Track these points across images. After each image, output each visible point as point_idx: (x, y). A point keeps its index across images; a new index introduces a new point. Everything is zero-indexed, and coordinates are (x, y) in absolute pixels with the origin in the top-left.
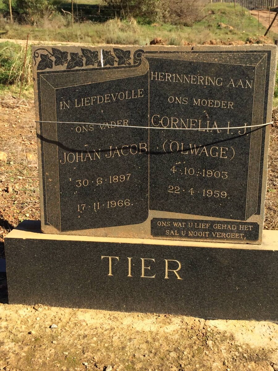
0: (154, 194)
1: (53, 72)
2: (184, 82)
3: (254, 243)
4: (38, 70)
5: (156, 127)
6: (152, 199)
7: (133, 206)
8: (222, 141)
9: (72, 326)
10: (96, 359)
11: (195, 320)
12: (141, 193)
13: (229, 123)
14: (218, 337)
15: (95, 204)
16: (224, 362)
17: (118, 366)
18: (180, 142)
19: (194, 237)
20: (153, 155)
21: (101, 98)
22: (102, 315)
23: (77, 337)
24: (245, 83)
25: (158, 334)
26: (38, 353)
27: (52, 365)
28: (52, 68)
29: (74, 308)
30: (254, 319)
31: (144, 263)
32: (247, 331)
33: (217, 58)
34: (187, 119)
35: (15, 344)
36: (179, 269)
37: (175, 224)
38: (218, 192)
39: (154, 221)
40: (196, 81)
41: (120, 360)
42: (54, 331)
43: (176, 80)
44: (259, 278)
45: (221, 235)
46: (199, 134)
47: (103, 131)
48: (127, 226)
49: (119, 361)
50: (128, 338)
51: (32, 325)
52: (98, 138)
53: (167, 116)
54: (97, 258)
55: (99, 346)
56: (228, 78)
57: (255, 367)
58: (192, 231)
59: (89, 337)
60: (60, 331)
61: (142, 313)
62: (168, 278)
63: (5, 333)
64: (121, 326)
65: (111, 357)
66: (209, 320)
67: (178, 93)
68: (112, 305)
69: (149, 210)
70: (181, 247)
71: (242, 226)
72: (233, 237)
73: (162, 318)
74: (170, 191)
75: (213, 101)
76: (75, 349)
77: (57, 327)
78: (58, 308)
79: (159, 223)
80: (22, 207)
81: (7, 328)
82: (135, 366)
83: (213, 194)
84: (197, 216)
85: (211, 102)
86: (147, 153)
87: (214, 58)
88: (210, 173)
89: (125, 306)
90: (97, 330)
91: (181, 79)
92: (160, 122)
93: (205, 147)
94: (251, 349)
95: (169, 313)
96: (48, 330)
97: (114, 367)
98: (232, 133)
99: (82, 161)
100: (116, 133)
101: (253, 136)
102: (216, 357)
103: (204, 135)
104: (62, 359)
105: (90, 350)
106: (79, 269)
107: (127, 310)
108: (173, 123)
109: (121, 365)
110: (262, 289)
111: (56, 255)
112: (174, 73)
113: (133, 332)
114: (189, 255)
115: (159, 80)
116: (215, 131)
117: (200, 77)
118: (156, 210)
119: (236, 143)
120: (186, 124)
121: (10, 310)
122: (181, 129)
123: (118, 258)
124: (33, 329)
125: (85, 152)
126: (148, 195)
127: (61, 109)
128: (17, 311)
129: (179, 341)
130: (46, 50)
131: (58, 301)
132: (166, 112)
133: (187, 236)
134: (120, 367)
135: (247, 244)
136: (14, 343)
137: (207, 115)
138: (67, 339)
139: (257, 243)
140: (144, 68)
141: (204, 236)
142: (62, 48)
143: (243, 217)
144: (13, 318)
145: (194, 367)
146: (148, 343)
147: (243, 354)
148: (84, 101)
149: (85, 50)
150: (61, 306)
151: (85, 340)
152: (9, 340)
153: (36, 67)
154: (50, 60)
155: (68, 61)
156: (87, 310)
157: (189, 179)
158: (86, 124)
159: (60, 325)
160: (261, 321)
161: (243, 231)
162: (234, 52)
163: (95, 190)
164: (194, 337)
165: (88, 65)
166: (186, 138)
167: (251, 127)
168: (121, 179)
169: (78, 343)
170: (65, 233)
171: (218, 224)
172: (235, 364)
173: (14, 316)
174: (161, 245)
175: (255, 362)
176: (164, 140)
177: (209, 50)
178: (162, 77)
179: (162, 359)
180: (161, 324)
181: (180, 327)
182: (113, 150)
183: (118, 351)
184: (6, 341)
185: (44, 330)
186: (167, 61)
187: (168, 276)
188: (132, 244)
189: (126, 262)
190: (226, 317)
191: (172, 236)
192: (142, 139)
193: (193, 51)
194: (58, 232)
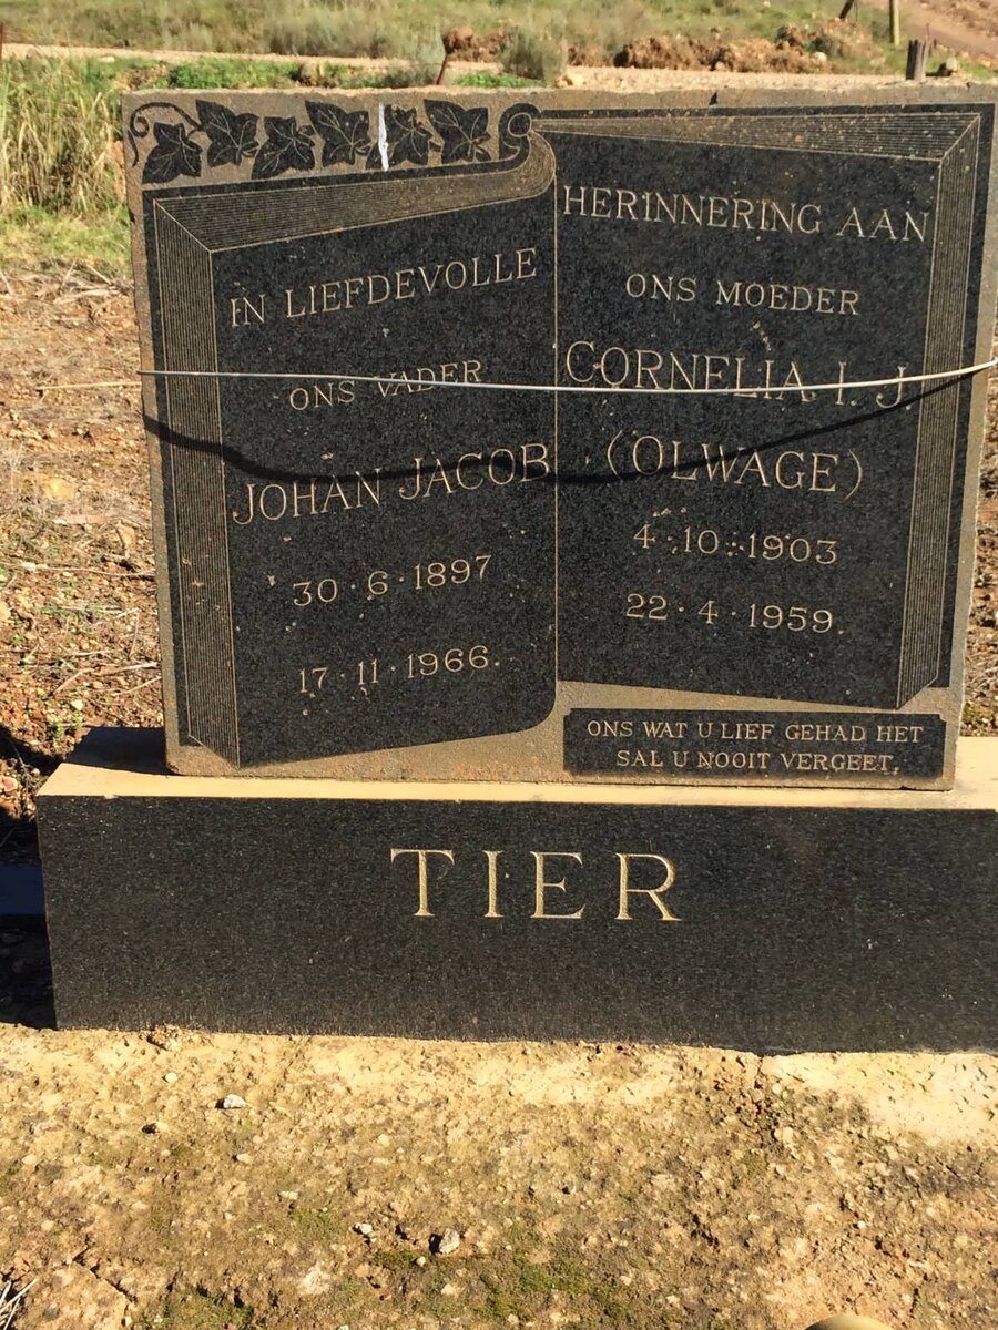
0: (574, 625)
1: (202, 189)
2: (683, 222)
3: (929, 786)
4: (144, 182)
5: (581, 385)
6: (568, 641)
7: (500, 669)
8: (817, 431)
9: (296, 1097)
10: (400, 1210)
11: (724, 1059)
12: (530, 622)
13: (842, 365)
14: (812, 1115)
15: (361, 665)
16: (841, 1200)
17: (480, 1232)
18: (667, 438)
19: (715, 772)
20: (570, 488)
21: (379, 286)
22: (395, 1057)
23: (319, 1135)
24: (899, 222)
25: (602, 1112)
26: (189, 1199)
27: (247, 1240)
28: (197, 174)
29: (294, 1033)
30: (926, 1047)
31: (545, 869)
32: (908, 1087)
33: (801, 132)
34: (695, 356)
35: (103, 1172)
36: (667, 885)
37: (651, 730)
38: (802, 613)
39: (577, 720)
40: (724, 217)
41: (482, 1210)
42: (236, 1118)
43: (652, 216)
44: (947, 907)
45: (811, 761)
46: (735, 407)
47: (390, 403)
48: (478, 740)
49: (479, 1212)
50: (499, 1130)
51: (155, 1100)
52: (371, 427)
53: (621, 344)
54: (376, 858)
55: (403, 1166)
56: (843, 205)
57: (948, 1212)
58: (712, 750)
59: (361, 1133)
60: (256, 1119)
61: (536, 1044)
62: (627, 917)
63: (61, 1133)
64: (468, 1092)
65: (450, 1201)
66: (772, 1054)
67: (661, 261)
68: (430, 1019)
69: (558, 683)
70: (676, 807)
71: (885, 730)
72: (855, 766)
73: (608, 1058)
74: (631, 612)
75: (786, 289)
76: (321, 1177)
77: (242, 1103)
78: (238, 1036)
79: (594, 727)
80: (53, 675)
81: (63, 1115)
82: (539, 1229)
83: (786, 619)
84: (727, 697)
85: (779, 291)
86: (551, 478)
87: (790, 134)
88: (776, 546)
89: (475, 1021)
90: (386, 1110)
91: (672, 209)
92: (596, 367)
93: (756, 455)
94: (928, 1151)
95: (631, 1039)
96: (214, 1116)
97: (466, 1235)
98: (853, 403)
99: (313, 511)
100: (439, 408)
101: (926, 412)
102: (814, 1184)
103: (755, 412)
104: (280, 1215)
105: (374, 1180)
106: (312, 898)
107: (482, 1035)
108: (643, 372)
109: (490, 1228)
110: (955, 943)
111: (225, 852)
112: (647, 189)
113: (513, 1109)
114: (702, 834)
115: (594, 214)
116: (793, 398)
117: (740, 204)
118: (584, 681)
119: (866, 437)
120: (689, 373)
121: (67, 1052)
122: (671, 390)
123: (449, 854)
124: (160, 1115)
125: (324, 480)
126: (554, 628)
127: (234, 324)
128: (90, 1054)
129: (678, 1132)
130: (177, 109)
131: (237, 1014)
132: (616, 332)
133: (692, 769)
134: (487, 1235)
135: (903, 788)
136: (99, 1168)
137: (765, 340)
138: (286, 1143)
139: (937, 784)
140: (539, 172)
141: (751, 766)
142: (234, 102)
143: (889, 697)
144: (81, 1079)
145: (743, 1223)
146: (574, 1146)
147: (903, 1170)
148: (319, 296)
149: (319, 106)
150: (248, 1030)
151: (352, 1148)
152: (78, 1159)
153: (138, 172)
154: (192, 144)
155: (259, 148)
156: (341, 1038)
157: (701, 569)
158: (329, 380)
159: (252, 1095)
160: (951, 1051)
161: (888, 745)
162: (862, 110)
163: (362, 616)
164: (728, 1119)
165: (333, 161)
166: (688, 421)
167: (920, 382)
168: (456, 575)
169: (329, 1158)
170: (254, 770)
171: (800, 724)
172: (880, 1203)
173: (83, 1071)
174: (605, 805)
175: (948, 1196)
176: (610, 433)
177: (773, 105)
178: (603, 203)
179: (629, 1200)
180: (609, 1079)
181: (674, 1085)
182: (427, 470)
183: (471, 1179)
184: (67, 1160)
185: (199, 1116)
186: (623, 147)
187: (629, 911)
188: (499, 804)
189: (479, 867)
190: (831, 1042)
191: (640, 770)
192: (533, 431)
193: (715, 106)
194: (229, 769)
